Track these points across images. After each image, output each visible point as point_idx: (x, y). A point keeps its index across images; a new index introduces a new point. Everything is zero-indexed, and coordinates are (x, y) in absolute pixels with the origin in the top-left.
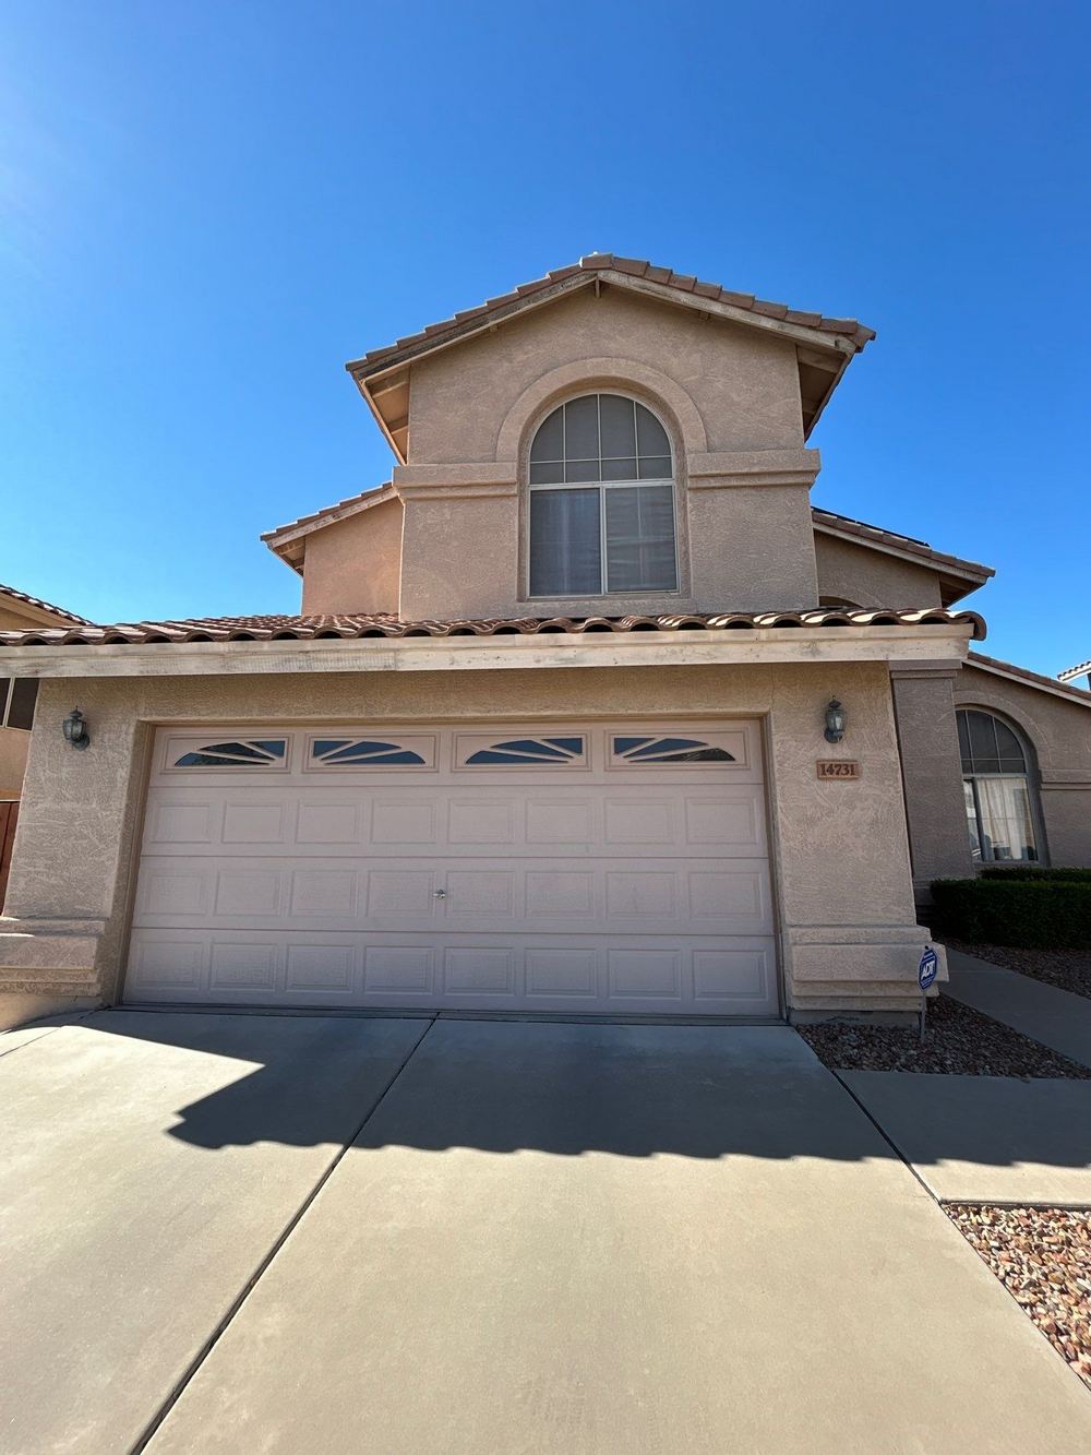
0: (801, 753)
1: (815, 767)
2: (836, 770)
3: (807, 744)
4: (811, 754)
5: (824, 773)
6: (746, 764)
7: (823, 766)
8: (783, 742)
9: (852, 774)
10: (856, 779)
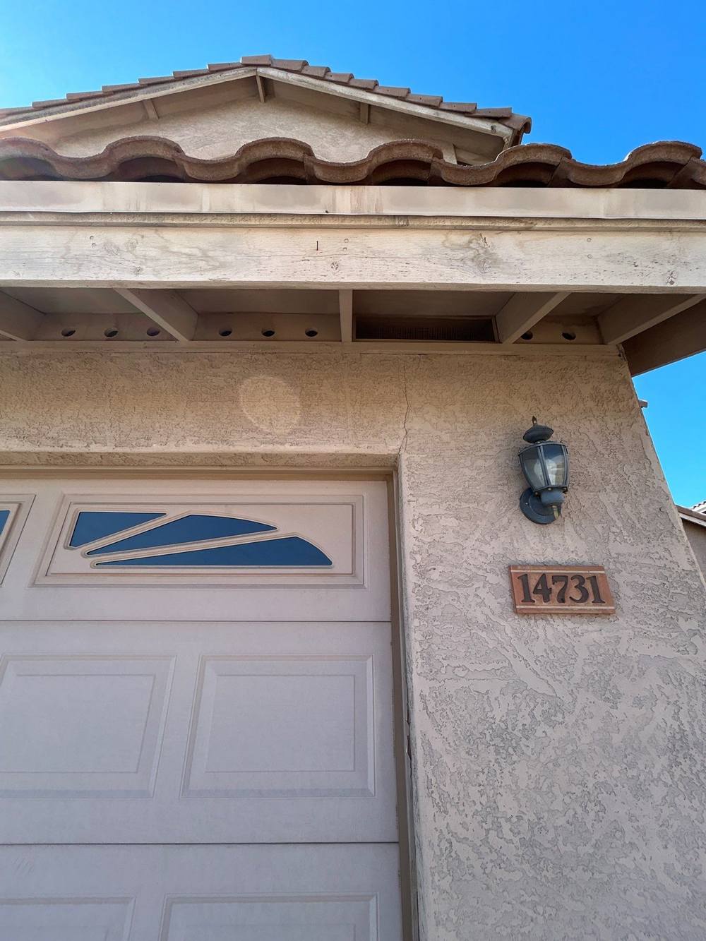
0: (468, 544)
1: (504, 583)
2: (556, 589)
3: (483, 524)
4: (494, 548)
5: (527, 599)
6: (353, 574)
7: (524, 578)
8: (427, 520)
9: (598, 600)
10: (606, 614)
